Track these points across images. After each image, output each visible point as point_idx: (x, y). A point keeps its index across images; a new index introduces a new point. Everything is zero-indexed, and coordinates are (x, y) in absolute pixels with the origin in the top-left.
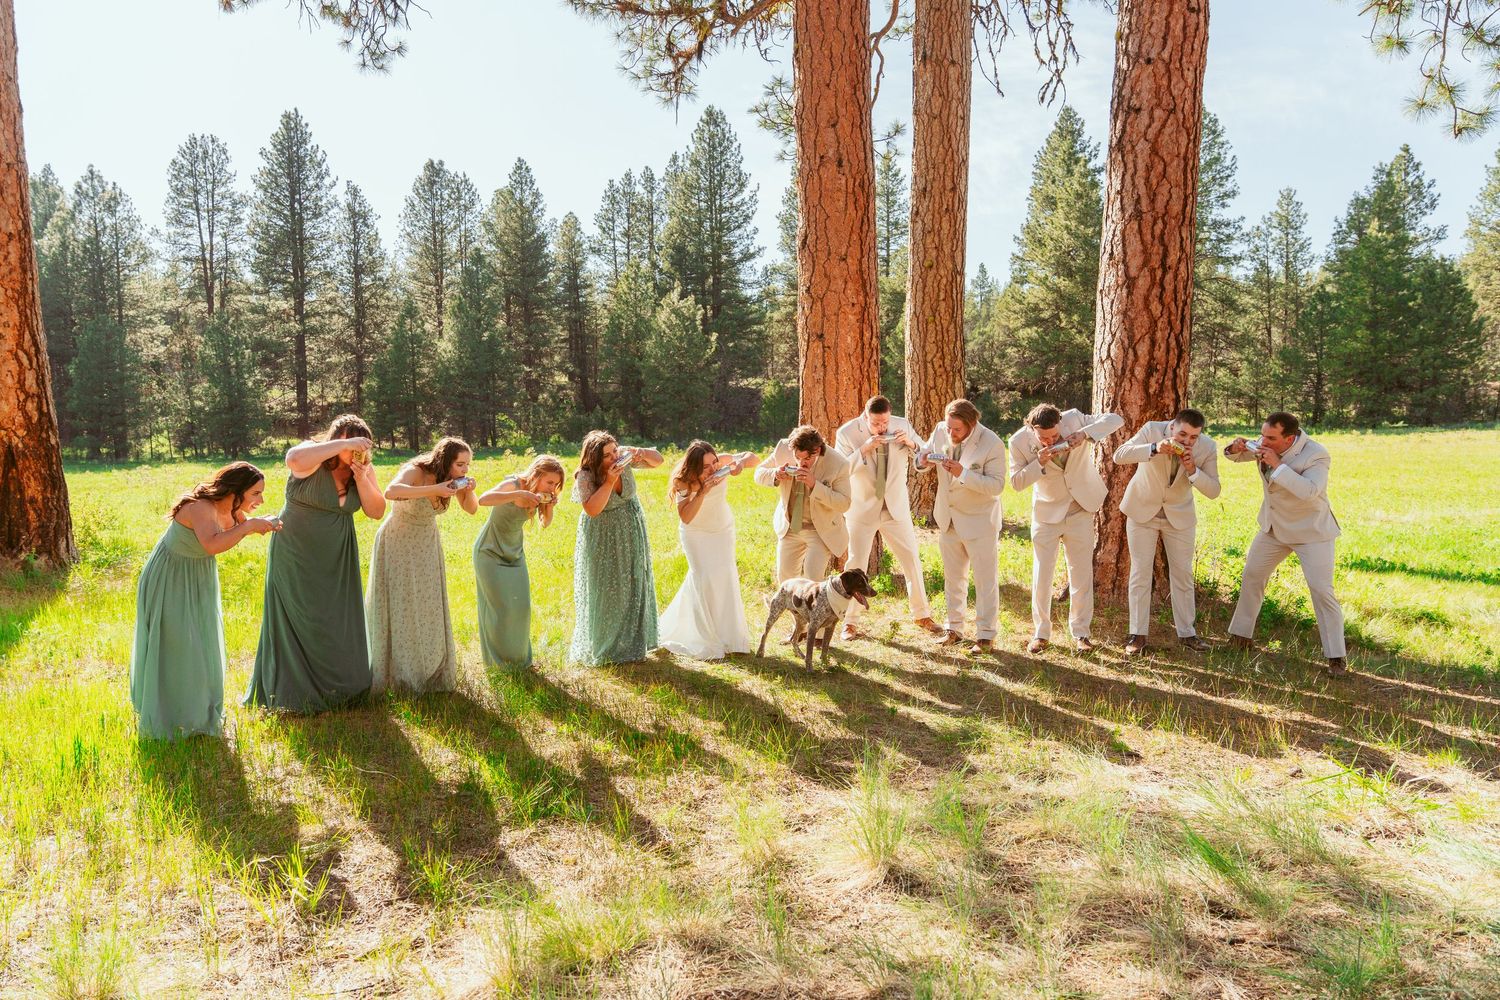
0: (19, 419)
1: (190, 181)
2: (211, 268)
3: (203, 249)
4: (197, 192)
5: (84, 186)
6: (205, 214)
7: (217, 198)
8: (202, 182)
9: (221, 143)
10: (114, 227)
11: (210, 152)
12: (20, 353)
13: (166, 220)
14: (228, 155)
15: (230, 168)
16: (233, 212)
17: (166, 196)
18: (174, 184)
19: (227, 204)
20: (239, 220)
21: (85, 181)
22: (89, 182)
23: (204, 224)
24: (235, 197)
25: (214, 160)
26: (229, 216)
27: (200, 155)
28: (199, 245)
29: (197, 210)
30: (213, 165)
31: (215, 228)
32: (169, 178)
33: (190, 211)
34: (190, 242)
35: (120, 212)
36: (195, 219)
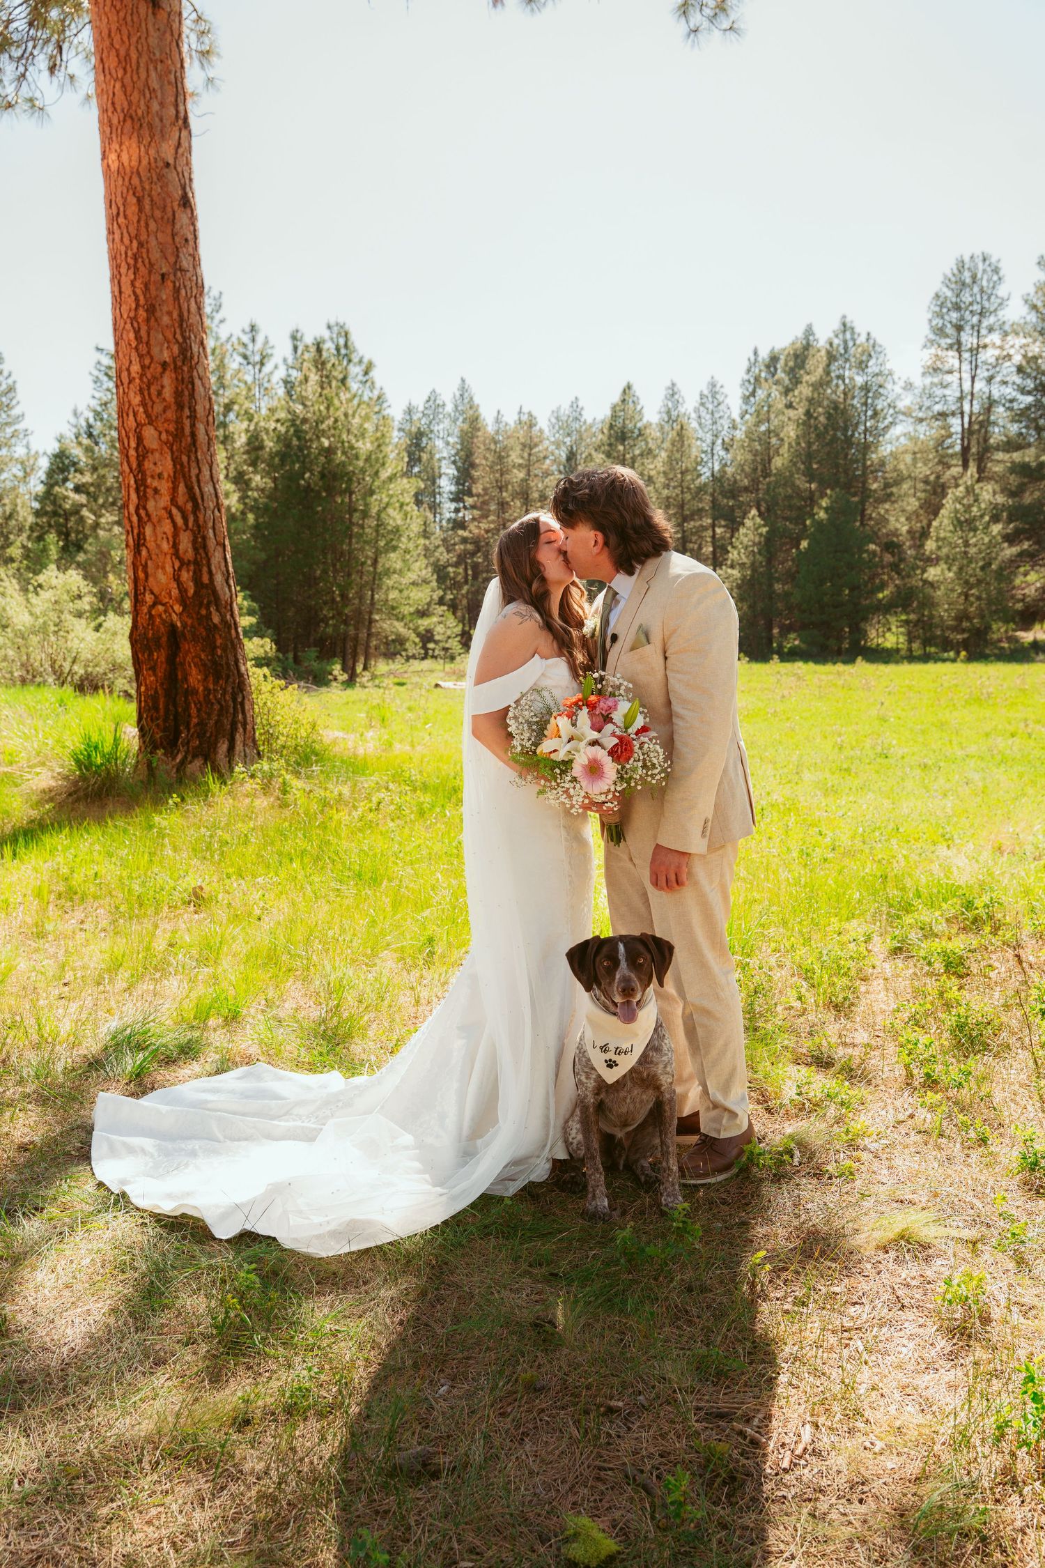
0: (175, 592)
1: (954, 315)
2: (970, 423)
3: (961, 399)
4: (959, 328)
5: (836, 342)
6: (966, 355)
7: (984, 332)
8: (967, 315)
9: (993, 260)
10: (866, 388)
11: (979, 276)
12: (175, 511)
13: (922, 370)
14: (1001, 274)
15: (1002, 291)
16: (1001, 348)
17: (923, 341)
18: (934, 323)
19: (994, 337)
20: (1009, 357)
21: (837, 336)
22: (841, 336)
23: (966, 367)
24: (1007, 327)
25: (985, 283)
26: (997, 352)
27: (968, 280)
28: (958, 394)
29: (959, 351)
30: (982, 291)
31: (979, 371)
32: (930, 316)
33: (951, 353)
34: (947, 392)
35: (873, 367)
36: (956, 363)
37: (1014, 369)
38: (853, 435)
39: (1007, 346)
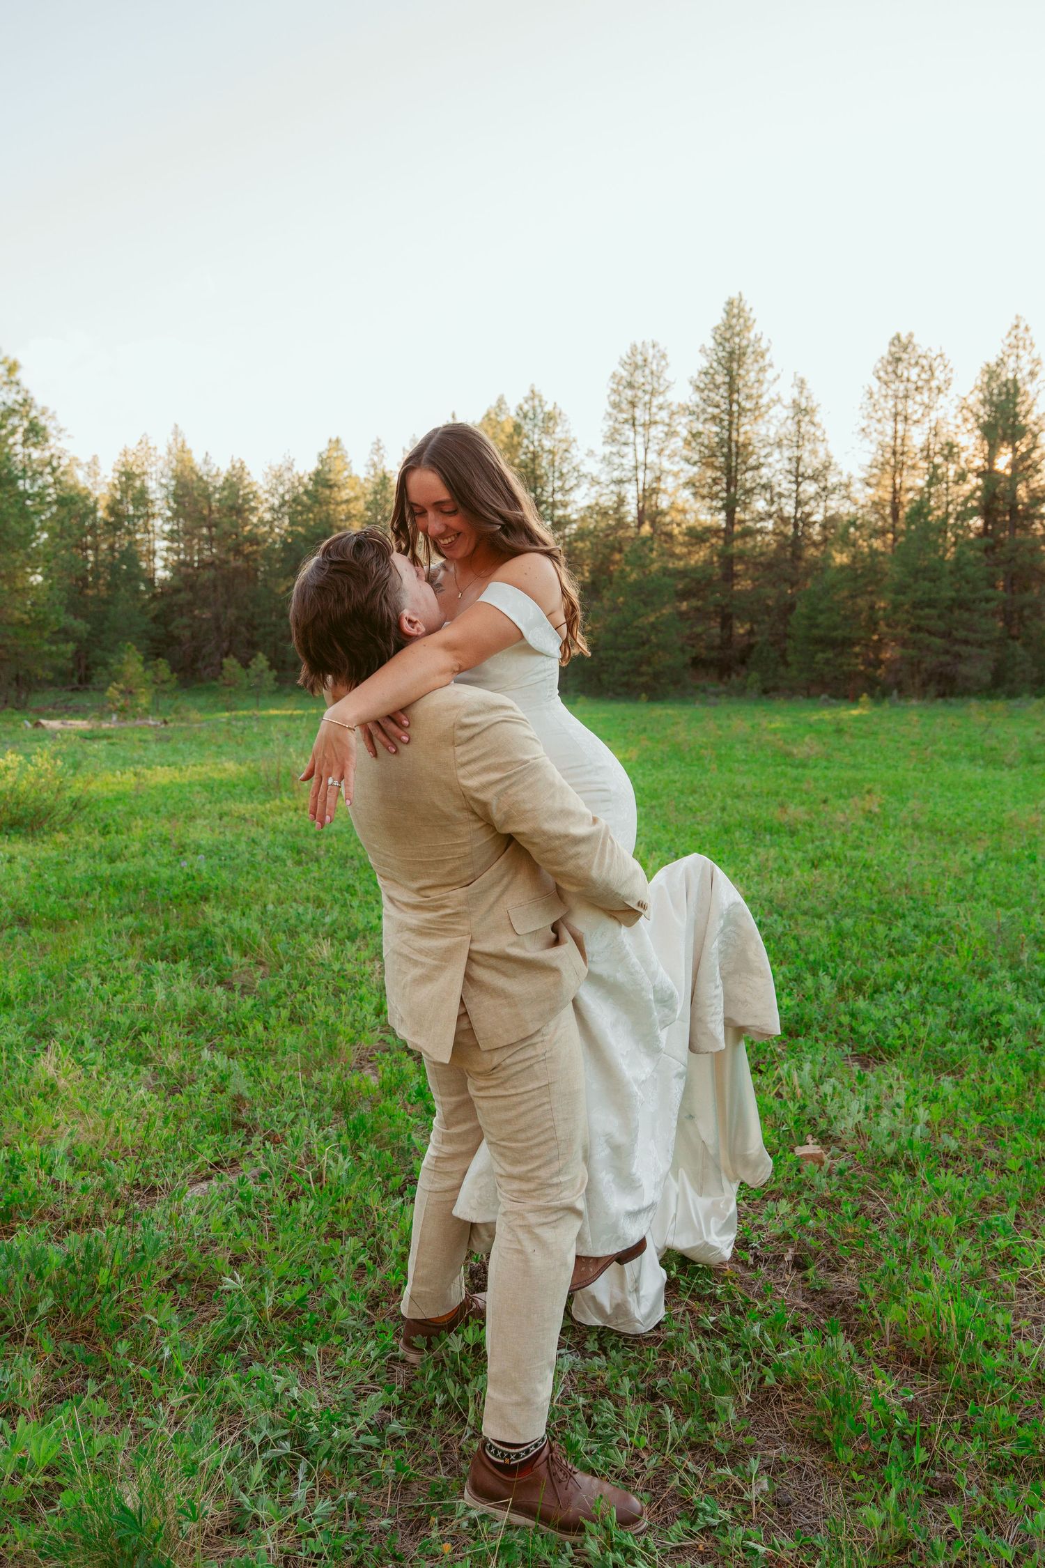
1: (629, 393)
2: (644, 490)
3: (636, 468)
4: (633, 404)
5: (525, 406)
6: (640, 429)
7: (654, 410)
8: (640, 393)
9: (661, 347)
10: (553, 452)
11: (650, 360)
13: (602, 440)
14: (669, 359)
15: (668, 375)
16: (669, 425)
17: (604, 414)
18: (612, 398)
19: (663, 415)
20: (676, 433)
21: (526, 402)
22: (530, 402)
23: (640, 440)
24: (673, 407)
25: (654, 367)
26: (666, 429)
27: (640, 363)
28: (633, 463)
29: (634, 425)
30: (652, 373)
31: (651, 444)
32: (608, 391)
33: (627, 426)
34: (624, 461)
35: (559, 432)
36: (631, 434)
37: (681, 443)
38: (542, 494)
39: (674, 424)
